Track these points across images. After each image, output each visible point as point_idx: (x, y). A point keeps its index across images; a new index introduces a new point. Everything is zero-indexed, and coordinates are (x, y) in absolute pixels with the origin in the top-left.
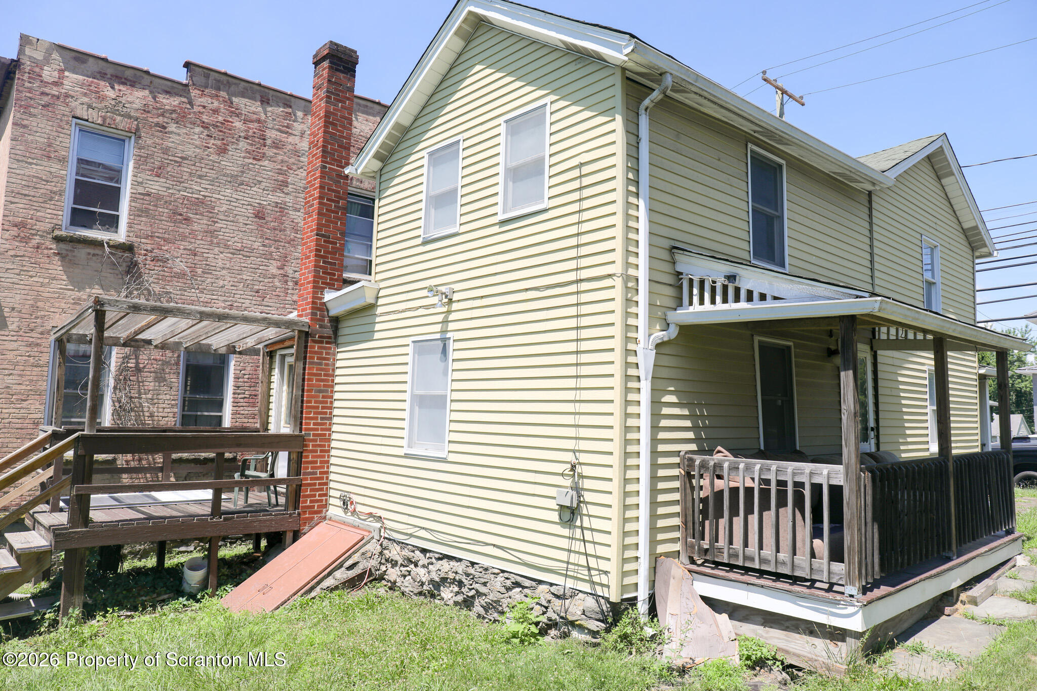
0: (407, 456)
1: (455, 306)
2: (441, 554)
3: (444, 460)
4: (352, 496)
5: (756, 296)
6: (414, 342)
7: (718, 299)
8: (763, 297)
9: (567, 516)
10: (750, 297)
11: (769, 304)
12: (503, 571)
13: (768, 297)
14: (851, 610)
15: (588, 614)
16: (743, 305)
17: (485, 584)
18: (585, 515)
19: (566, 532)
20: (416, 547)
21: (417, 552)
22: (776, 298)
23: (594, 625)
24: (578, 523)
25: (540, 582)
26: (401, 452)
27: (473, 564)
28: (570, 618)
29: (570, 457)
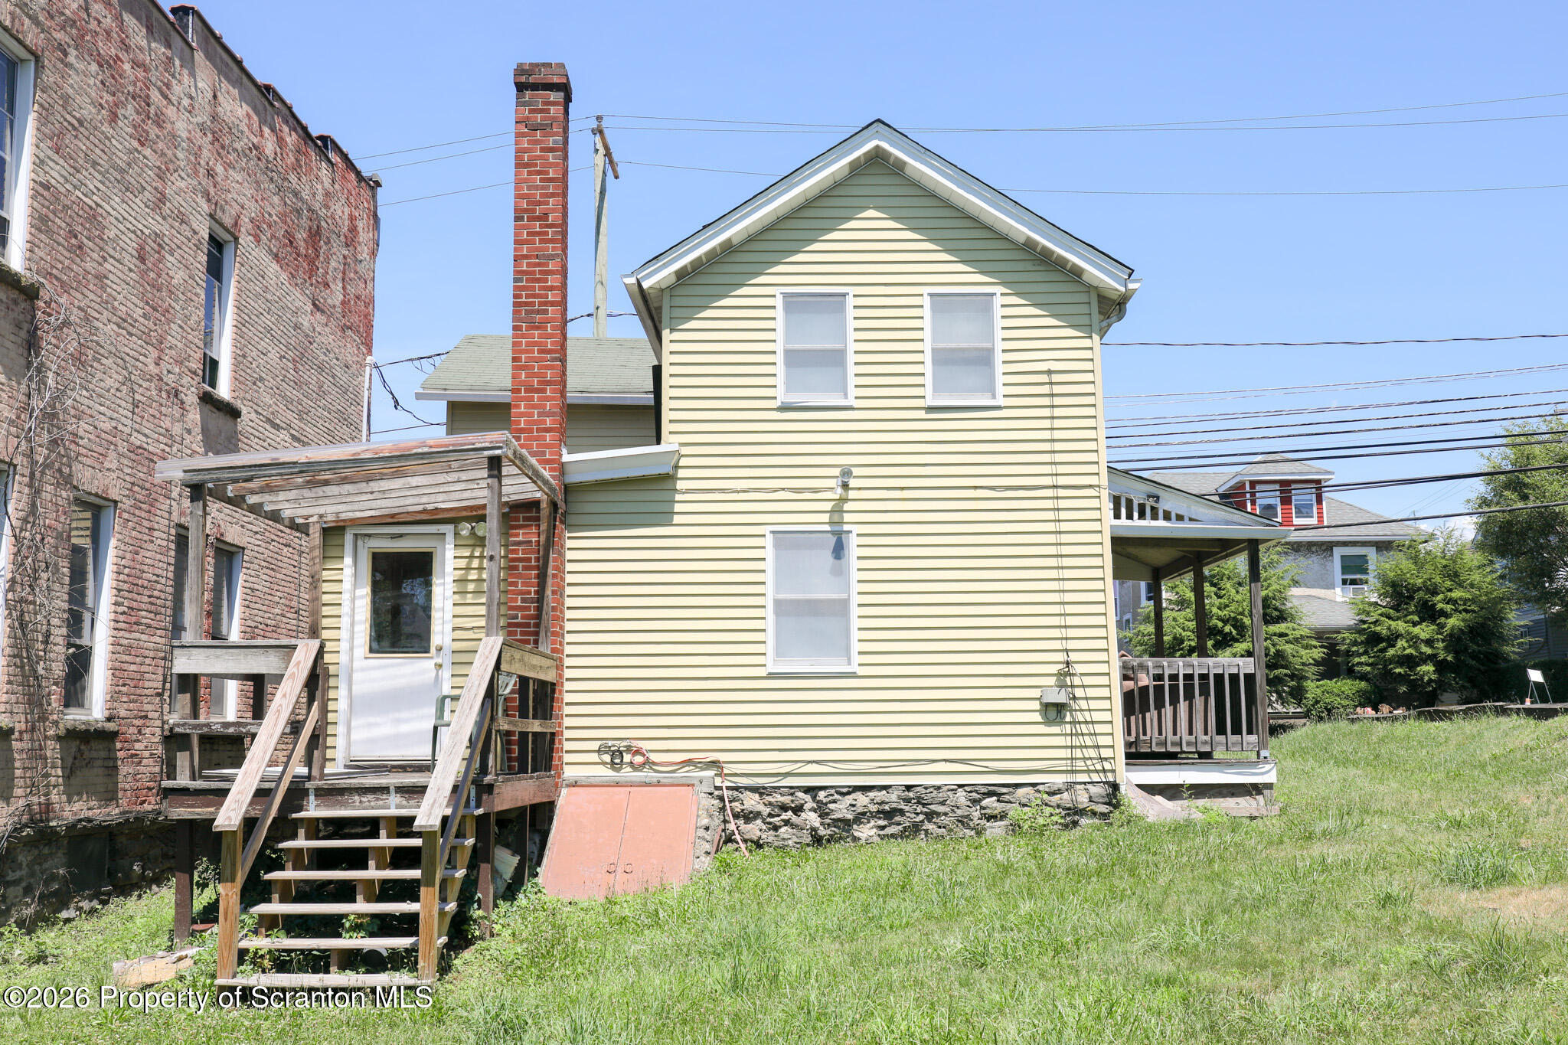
0: (771, 676)
1: (852, 494)
2: (850, 787)
3: (853, 676)
4: (634, 743)
5: (1173, 516)
6: (773, 532)
7: (1136, 515)
8: (1180, 518)
9: (1052, 714)
10: (1167, 516)
11: (1185, 525)
12: (960, 786)
13: (1186, 519)
14: (1268, 767)
15: (1096, 800)
16: (1161, 523)
17: (943, 803)
18: (1076, 710)
19: (1056, 730)
20: (797, 787)
21: (800, 794)
22: (1191, 520)
23: (1103, 809)
24: (1068, 718)
25: (1017, 786)
26: (763, 672)
27: (909, 788)
28: (1081, 807)
29: (1061, 657)
